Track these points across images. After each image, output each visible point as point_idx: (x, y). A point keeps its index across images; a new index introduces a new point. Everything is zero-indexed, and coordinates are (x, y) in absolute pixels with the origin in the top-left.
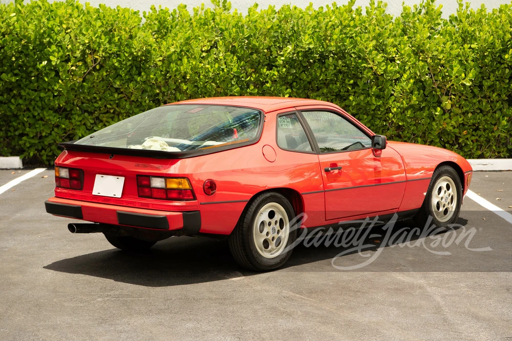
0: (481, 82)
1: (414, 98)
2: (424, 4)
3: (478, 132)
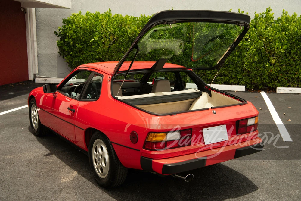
0: (290, 51)
1: (256, 58)
2: (264, 13)
3: (288, 75)
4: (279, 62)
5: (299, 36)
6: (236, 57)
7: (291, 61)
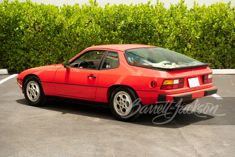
0: (203, 37)
1: (176, 43)
2: (179, 4)
3: (203, 58)
4: (195, 47)
5: (210, 24)
6: (158, 44)
7: (205, 46)
